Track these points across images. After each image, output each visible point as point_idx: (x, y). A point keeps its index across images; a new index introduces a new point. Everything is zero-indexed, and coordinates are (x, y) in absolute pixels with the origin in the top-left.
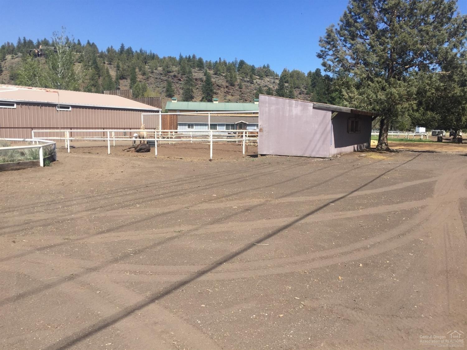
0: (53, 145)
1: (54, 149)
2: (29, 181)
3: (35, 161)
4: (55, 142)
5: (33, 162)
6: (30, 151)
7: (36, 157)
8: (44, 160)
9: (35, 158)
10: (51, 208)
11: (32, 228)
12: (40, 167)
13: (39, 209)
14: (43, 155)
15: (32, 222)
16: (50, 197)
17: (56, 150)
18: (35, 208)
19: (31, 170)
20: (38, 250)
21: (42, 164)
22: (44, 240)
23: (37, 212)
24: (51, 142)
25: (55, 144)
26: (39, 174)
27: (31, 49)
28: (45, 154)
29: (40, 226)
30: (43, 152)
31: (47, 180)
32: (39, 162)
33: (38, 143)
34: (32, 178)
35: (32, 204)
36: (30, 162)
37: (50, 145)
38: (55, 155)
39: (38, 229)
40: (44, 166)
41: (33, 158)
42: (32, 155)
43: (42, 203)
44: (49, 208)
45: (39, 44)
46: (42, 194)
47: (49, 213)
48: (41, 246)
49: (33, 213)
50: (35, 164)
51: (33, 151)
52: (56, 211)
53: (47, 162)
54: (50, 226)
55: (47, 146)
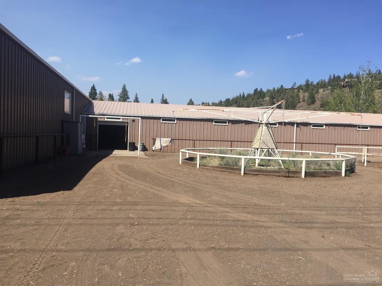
0: (354, 159)
1: (354, 163)
2: (333, 188)
3: (338, 171)
4: (356, 157)
5: (337, 172)
6: (335, 163)
7: (340, 169)
8: (346, 171)
9: (338, 169)
10: (352, 214)
11: (337, 228)
12: (342, 177)
13: (343, 212)
14: (345, 167)
15: (337, 223)
16: (351, 204)
17: (356, 163)
18: (339, 211)
19: (334, 178)
20: (343, 249)
21: (343, 174)
22: (348, 242)
23: (341, 215)
24: (353, 156)
25: (355, 158)
26: (341, 182)
27: (339, 82)
28: (346, 166)
29: (344, 228)
30: (345, 164)
31: (348, 188)
32: (341, 173)
33: (340, 156)
34: (336, 185)
35: (336, 207)
36: (334, 172)
37: (351, 159)
38: (355, 168)
39: (342, 230)
40: (345, 176)
41: (337, 169)
42: (336, 166)
43: (344, 207)
44: (350, 214)
45: (345, 77)
46: (344, 200)
47: (350, 218)
48: (345, 246)
49: (337, 215)
50: (338, 174)
51: (337, 163)
52: (357, 217)
53: (348, 173)
54: (352, 230)
55: (349, 160)
